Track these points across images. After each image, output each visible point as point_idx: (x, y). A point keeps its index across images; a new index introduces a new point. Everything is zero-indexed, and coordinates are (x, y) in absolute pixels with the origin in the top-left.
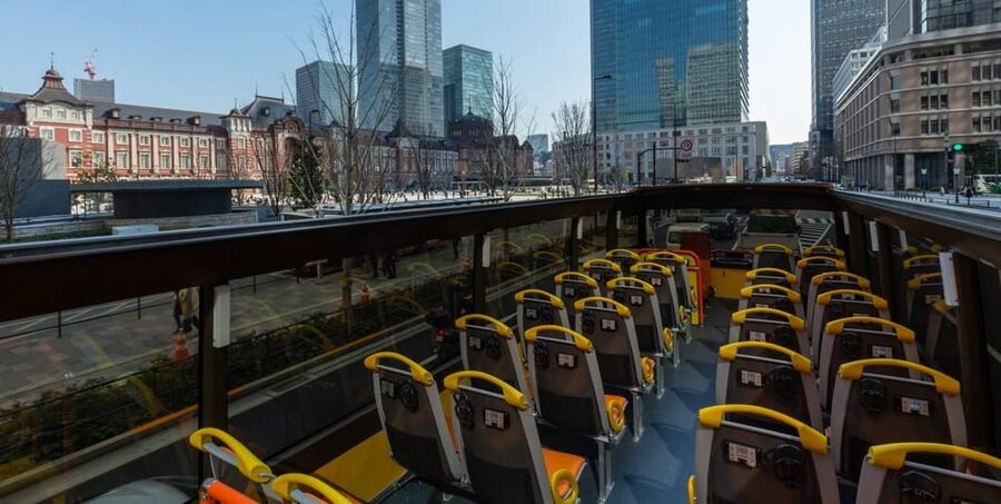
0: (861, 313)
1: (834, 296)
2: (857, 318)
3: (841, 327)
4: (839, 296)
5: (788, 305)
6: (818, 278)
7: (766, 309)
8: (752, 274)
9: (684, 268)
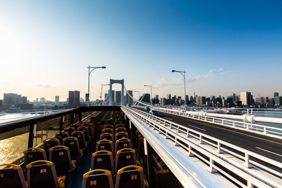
0: (122, 131)
1: (118, 129)
2: (122, 132)
3: (118, 135)
4: (120, 129)
5: (111, 132)
6: (117, 126)
7: (107, 133)
8: (105, 126)
9: (91, 126)
